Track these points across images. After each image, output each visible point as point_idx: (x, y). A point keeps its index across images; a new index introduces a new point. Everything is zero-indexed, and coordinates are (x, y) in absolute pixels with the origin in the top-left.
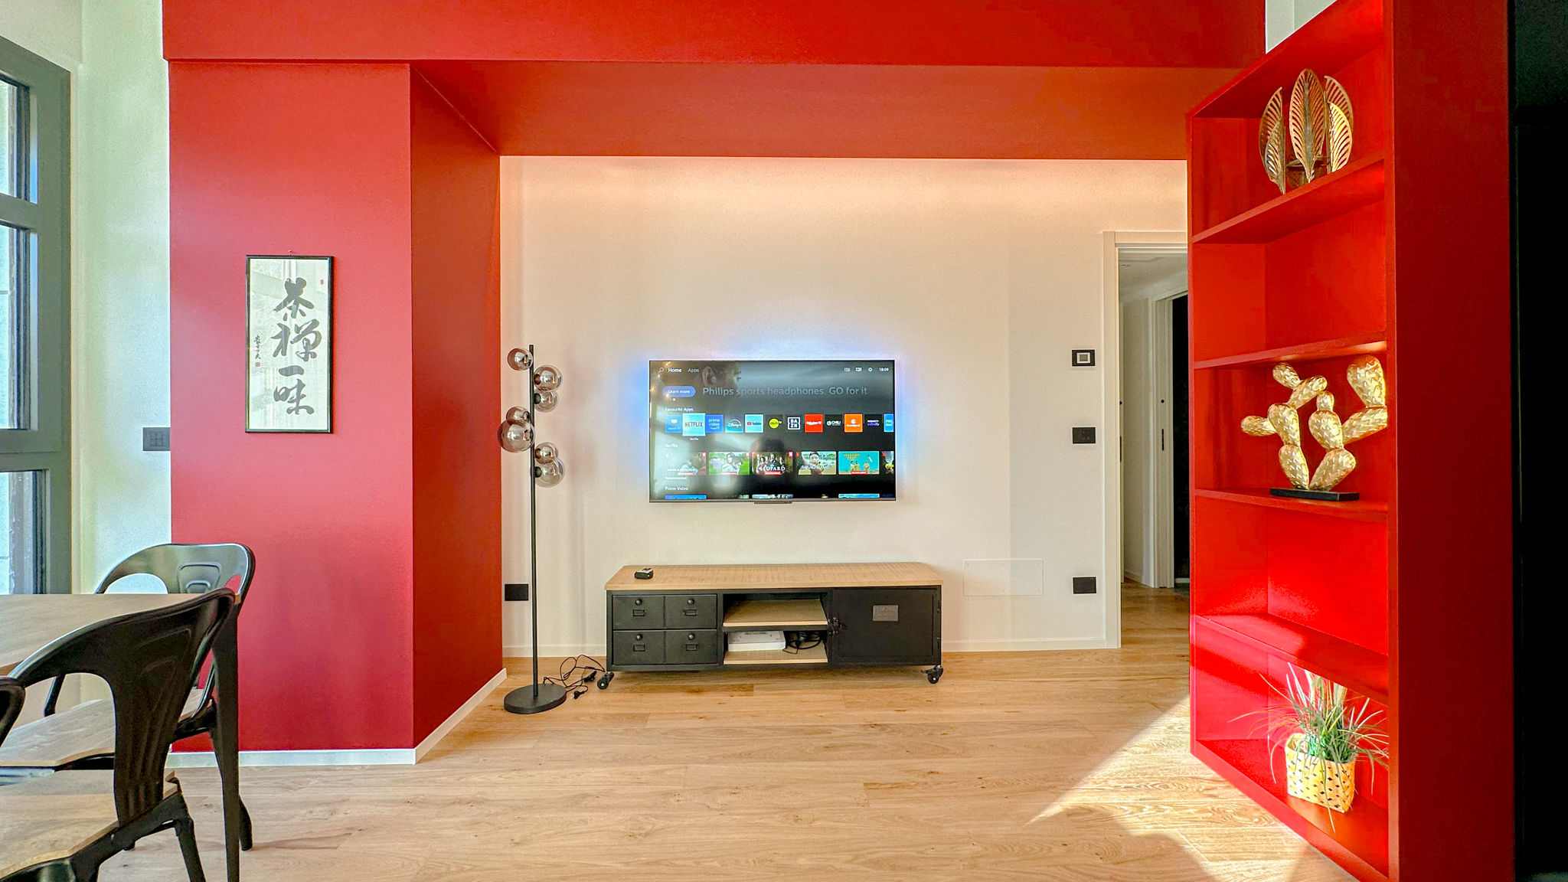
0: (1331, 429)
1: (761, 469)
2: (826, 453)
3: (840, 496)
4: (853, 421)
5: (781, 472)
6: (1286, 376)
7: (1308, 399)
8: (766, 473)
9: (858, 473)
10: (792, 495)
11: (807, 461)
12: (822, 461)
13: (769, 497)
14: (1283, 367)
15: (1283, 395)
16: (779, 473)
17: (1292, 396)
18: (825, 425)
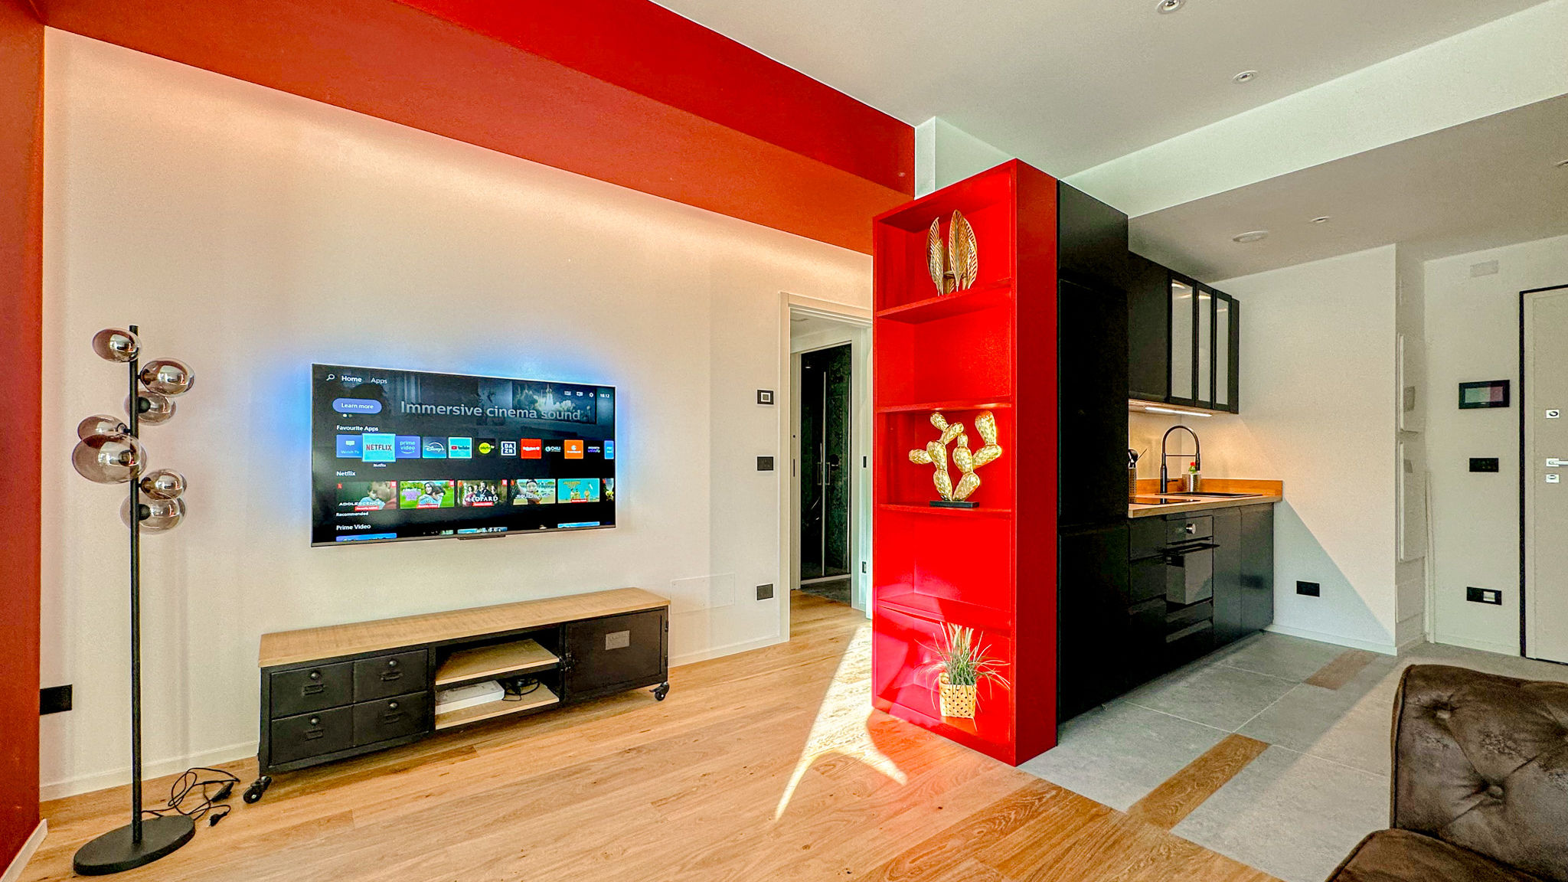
0: (965, 458)
1: (468, 499)
2: (544, 481)
3: (560, 526)
4: (574, 448)
5: (493, 502)
6: (938, 421)
7: (953, 437)
8: (475, 504)
9: (579, 501)
10: (506, 528)
11: (524, 490)
12: (540, 490)
13: (478, 531)
14: (936, 415)
15: (936, 434)
16: (491, 504)
17: (943, 436)
18: (543, 451)
